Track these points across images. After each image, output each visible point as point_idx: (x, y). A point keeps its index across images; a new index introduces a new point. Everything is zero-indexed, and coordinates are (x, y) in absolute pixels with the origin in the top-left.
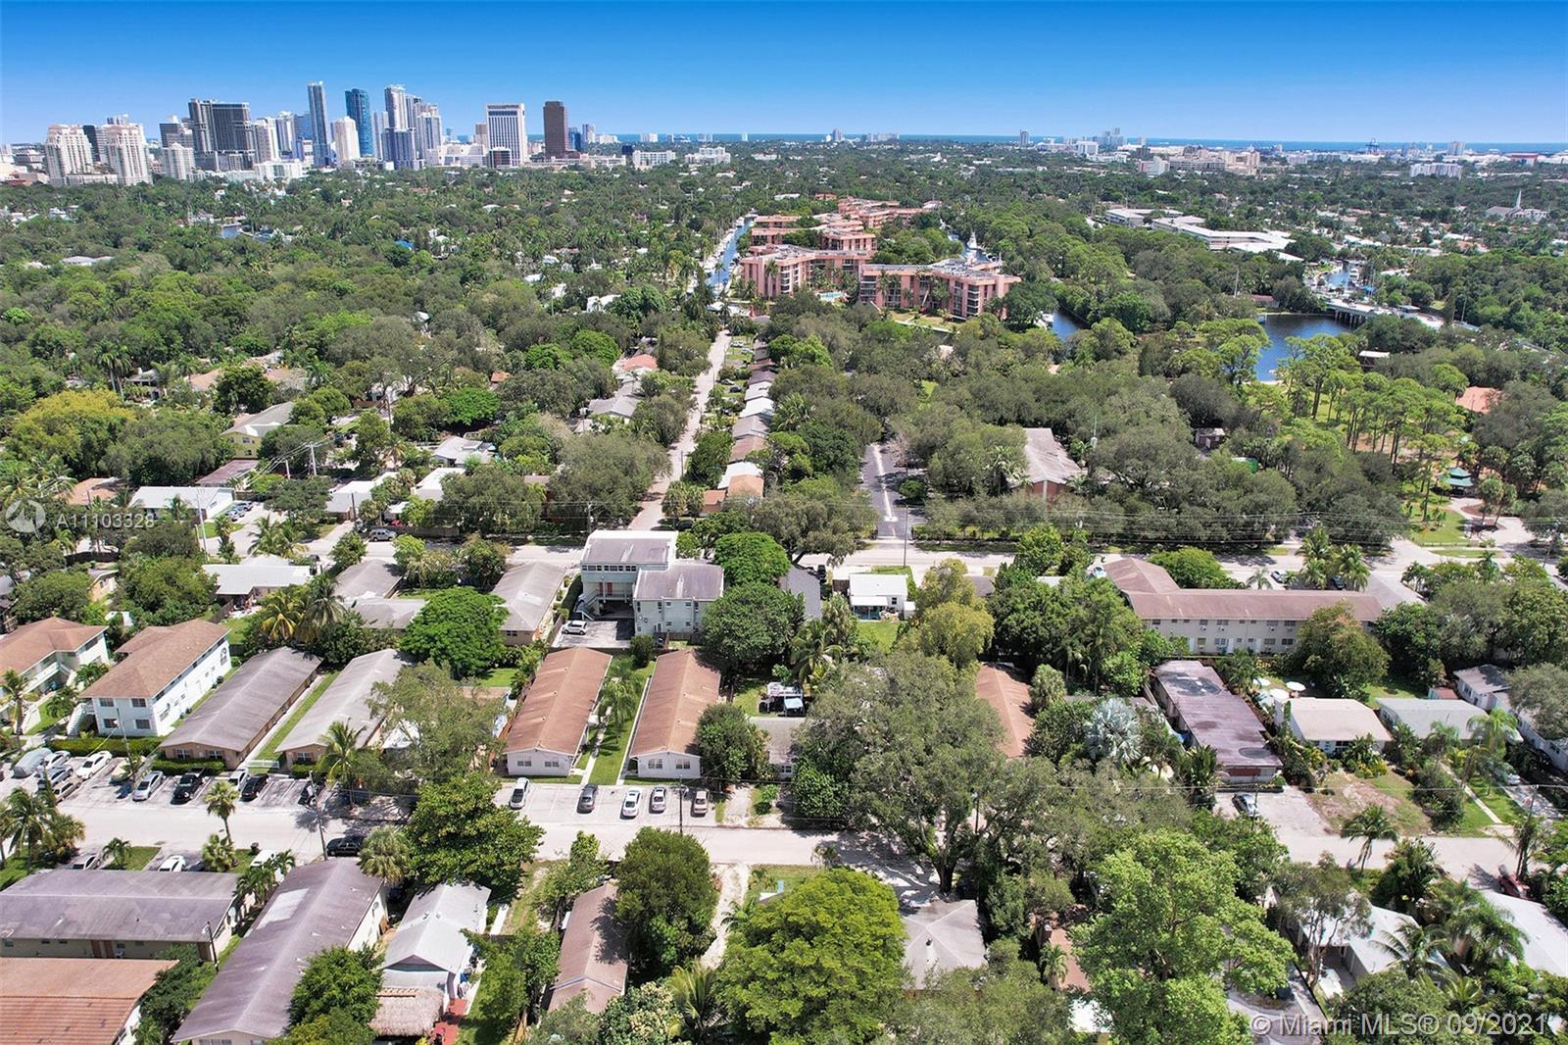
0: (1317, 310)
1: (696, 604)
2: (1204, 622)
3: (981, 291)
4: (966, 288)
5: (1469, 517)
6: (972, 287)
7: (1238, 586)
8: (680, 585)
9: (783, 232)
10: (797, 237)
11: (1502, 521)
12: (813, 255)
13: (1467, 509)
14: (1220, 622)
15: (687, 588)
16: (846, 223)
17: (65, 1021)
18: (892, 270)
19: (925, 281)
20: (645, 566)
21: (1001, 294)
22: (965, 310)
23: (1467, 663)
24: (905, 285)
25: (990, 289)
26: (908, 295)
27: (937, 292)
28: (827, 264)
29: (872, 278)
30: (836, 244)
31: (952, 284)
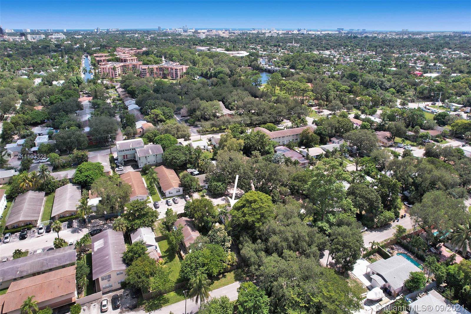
0: (262, 70)
1: (156, 155)
2: (279, 138)
3: (179, 70)
4: (174, 70)
5: (316, 110)
6: (176, 70)
7: (282, 130)
8: (150, 151)
9: (107, 58)
10: (112, 59)
11: (323, 110)
12: (122, 64)
13: (316, 109)
14: (283, 137)
15: (152, 151)
16: (124, 55)
17: (56, 286)
18: (151, 67)
19: (161, 69)
20: (138, 148)
21: (184, 71)
22: (174, 76)
23: (332, 137)
24: (155, 71)
25: (181, 70)
26: (156, 74)
27: (165, 72)
28: (127, 66)
29: (145, 69)
30: (125, 61)
31: (169, 69)
